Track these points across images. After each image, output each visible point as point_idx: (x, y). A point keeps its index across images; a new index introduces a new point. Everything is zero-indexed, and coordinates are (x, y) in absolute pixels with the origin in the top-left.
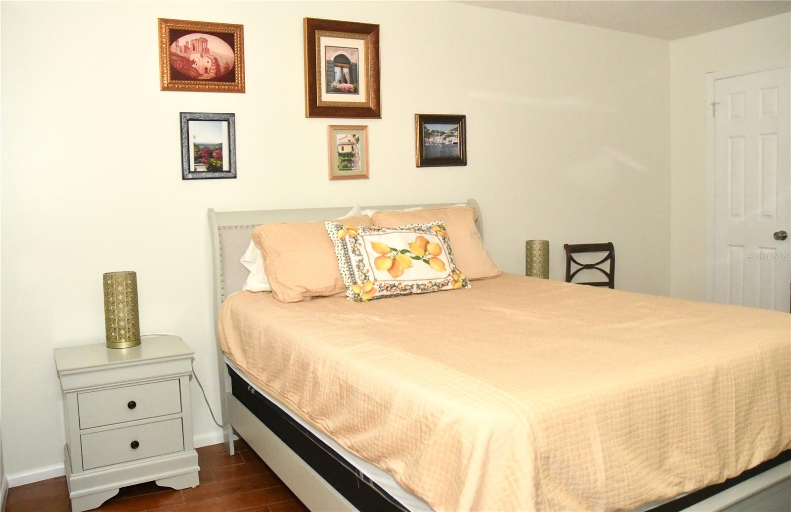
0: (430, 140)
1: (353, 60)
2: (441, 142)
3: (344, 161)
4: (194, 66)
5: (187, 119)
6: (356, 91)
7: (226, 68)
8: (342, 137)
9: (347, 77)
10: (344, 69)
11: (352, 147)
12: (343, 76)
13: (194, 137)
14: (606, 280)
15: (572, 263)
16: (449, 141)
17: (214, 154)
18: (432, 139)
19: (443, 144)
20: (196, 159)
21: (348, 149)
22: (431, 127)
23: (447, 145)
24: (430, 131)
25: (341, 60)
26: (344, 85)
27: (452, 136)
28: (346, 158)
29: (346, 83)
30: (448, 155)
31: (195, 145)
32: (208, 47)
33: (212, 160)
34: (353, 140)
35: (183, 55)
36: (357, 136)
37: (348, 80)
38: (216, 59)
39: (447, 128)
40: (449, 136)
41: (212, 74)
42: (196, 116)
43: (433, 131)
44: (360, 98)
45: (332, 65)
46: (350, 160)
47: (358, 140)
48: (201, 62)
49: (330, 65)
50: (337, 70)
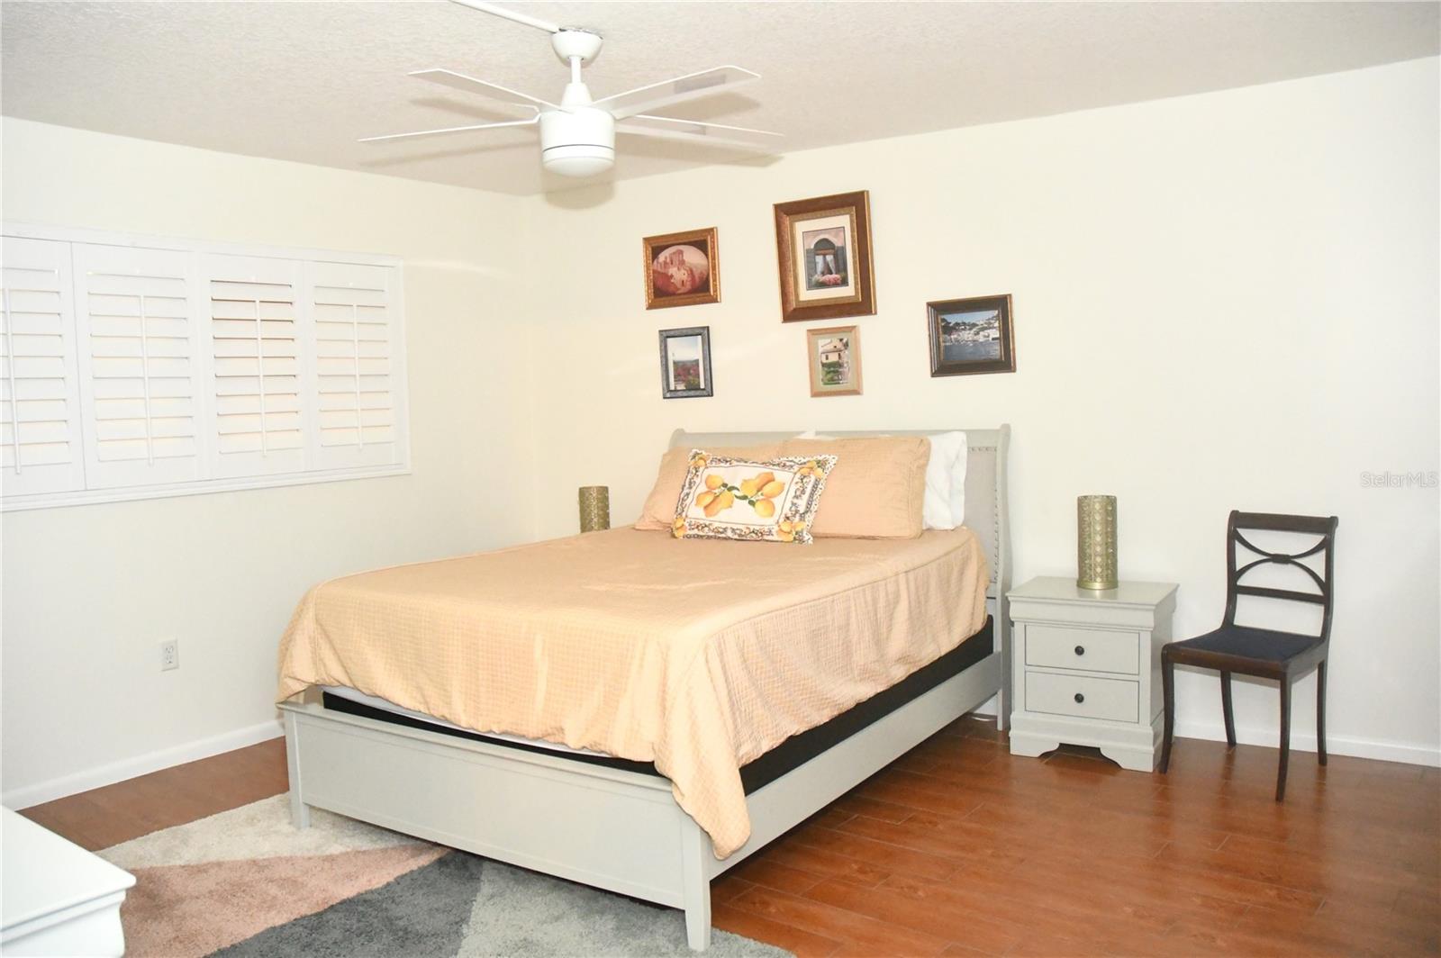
0: (952, 337)
1: (837, 243)
2: (970, 339)
3: (828, 373)
4: (672, 281)
5: (666, 336)
6: (844, 282)
7: (701, 278)
8: (824, 343)
9: (832, 266)
10: (827, 257)
11: (839, 355)
12: (826, 264)
13: (673, 354)
14: (1317, 591)
15: (1239, 547)
16: (985, 336)
17: (691, 371)
18: (955, 336)
19: (974, 341)
20: (675, 377)
21: (833, 358)
22: (953, 319)
23: (981, 343)
24: (951, 325)
25: (824, 246)
26: (828, 277)
27: (990, 328)
28: (832, 369)
29: (831, 273)
30: (983, 358)
31: (675, 363)
32: (684, 258)
33: (691, 378)
34: (839, 346)
35: (662, 271)
36: (844, 341)
37: (833, 271)
38: (691, 271)
39: (980, 317)
40: (983, 329)
41: (688, 286)
42: (672, 333)
43: (957, 324)
44: (848, 291)
45: (812, 254)
46: (837, 371)
47: (846, 345)
48: (679, 275)
49: (811, 255)
50: (819, 259)
